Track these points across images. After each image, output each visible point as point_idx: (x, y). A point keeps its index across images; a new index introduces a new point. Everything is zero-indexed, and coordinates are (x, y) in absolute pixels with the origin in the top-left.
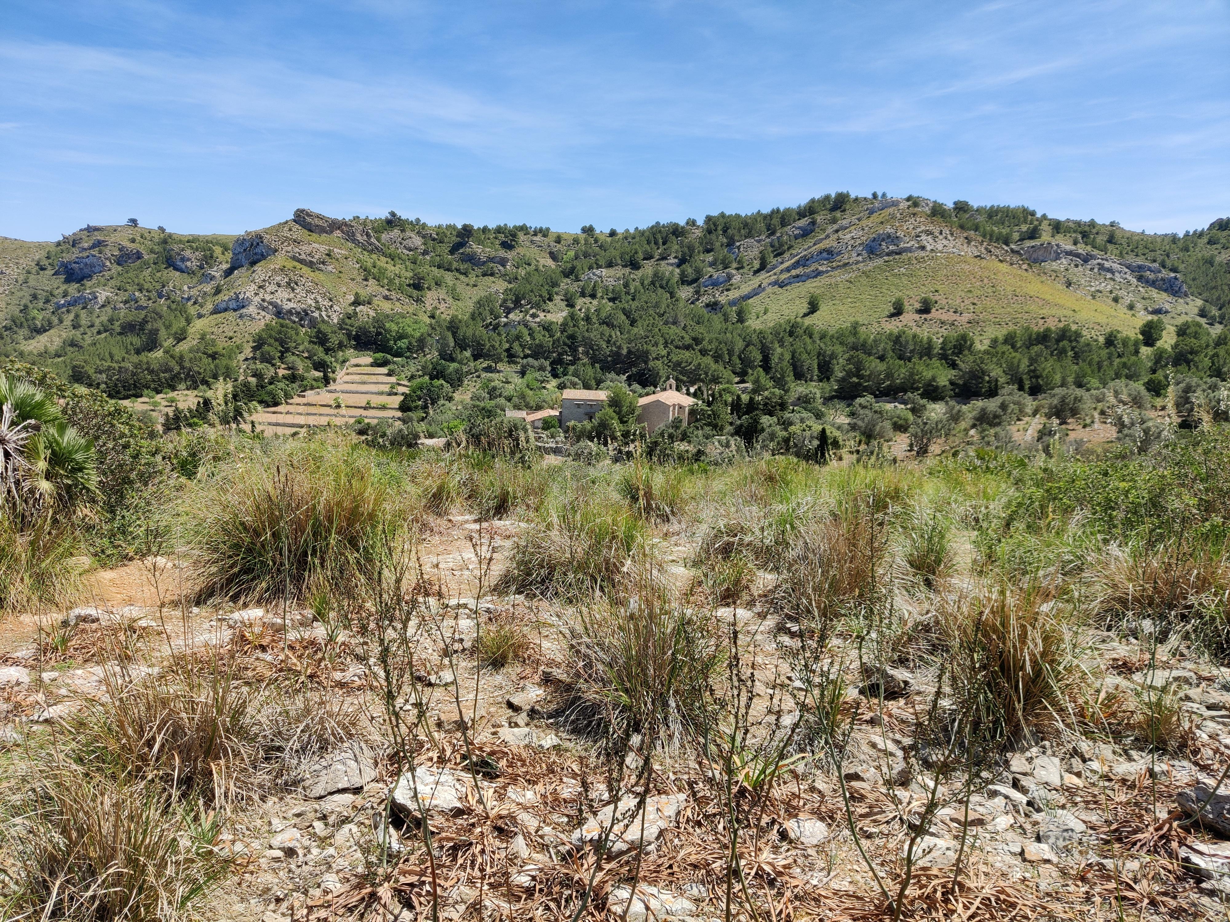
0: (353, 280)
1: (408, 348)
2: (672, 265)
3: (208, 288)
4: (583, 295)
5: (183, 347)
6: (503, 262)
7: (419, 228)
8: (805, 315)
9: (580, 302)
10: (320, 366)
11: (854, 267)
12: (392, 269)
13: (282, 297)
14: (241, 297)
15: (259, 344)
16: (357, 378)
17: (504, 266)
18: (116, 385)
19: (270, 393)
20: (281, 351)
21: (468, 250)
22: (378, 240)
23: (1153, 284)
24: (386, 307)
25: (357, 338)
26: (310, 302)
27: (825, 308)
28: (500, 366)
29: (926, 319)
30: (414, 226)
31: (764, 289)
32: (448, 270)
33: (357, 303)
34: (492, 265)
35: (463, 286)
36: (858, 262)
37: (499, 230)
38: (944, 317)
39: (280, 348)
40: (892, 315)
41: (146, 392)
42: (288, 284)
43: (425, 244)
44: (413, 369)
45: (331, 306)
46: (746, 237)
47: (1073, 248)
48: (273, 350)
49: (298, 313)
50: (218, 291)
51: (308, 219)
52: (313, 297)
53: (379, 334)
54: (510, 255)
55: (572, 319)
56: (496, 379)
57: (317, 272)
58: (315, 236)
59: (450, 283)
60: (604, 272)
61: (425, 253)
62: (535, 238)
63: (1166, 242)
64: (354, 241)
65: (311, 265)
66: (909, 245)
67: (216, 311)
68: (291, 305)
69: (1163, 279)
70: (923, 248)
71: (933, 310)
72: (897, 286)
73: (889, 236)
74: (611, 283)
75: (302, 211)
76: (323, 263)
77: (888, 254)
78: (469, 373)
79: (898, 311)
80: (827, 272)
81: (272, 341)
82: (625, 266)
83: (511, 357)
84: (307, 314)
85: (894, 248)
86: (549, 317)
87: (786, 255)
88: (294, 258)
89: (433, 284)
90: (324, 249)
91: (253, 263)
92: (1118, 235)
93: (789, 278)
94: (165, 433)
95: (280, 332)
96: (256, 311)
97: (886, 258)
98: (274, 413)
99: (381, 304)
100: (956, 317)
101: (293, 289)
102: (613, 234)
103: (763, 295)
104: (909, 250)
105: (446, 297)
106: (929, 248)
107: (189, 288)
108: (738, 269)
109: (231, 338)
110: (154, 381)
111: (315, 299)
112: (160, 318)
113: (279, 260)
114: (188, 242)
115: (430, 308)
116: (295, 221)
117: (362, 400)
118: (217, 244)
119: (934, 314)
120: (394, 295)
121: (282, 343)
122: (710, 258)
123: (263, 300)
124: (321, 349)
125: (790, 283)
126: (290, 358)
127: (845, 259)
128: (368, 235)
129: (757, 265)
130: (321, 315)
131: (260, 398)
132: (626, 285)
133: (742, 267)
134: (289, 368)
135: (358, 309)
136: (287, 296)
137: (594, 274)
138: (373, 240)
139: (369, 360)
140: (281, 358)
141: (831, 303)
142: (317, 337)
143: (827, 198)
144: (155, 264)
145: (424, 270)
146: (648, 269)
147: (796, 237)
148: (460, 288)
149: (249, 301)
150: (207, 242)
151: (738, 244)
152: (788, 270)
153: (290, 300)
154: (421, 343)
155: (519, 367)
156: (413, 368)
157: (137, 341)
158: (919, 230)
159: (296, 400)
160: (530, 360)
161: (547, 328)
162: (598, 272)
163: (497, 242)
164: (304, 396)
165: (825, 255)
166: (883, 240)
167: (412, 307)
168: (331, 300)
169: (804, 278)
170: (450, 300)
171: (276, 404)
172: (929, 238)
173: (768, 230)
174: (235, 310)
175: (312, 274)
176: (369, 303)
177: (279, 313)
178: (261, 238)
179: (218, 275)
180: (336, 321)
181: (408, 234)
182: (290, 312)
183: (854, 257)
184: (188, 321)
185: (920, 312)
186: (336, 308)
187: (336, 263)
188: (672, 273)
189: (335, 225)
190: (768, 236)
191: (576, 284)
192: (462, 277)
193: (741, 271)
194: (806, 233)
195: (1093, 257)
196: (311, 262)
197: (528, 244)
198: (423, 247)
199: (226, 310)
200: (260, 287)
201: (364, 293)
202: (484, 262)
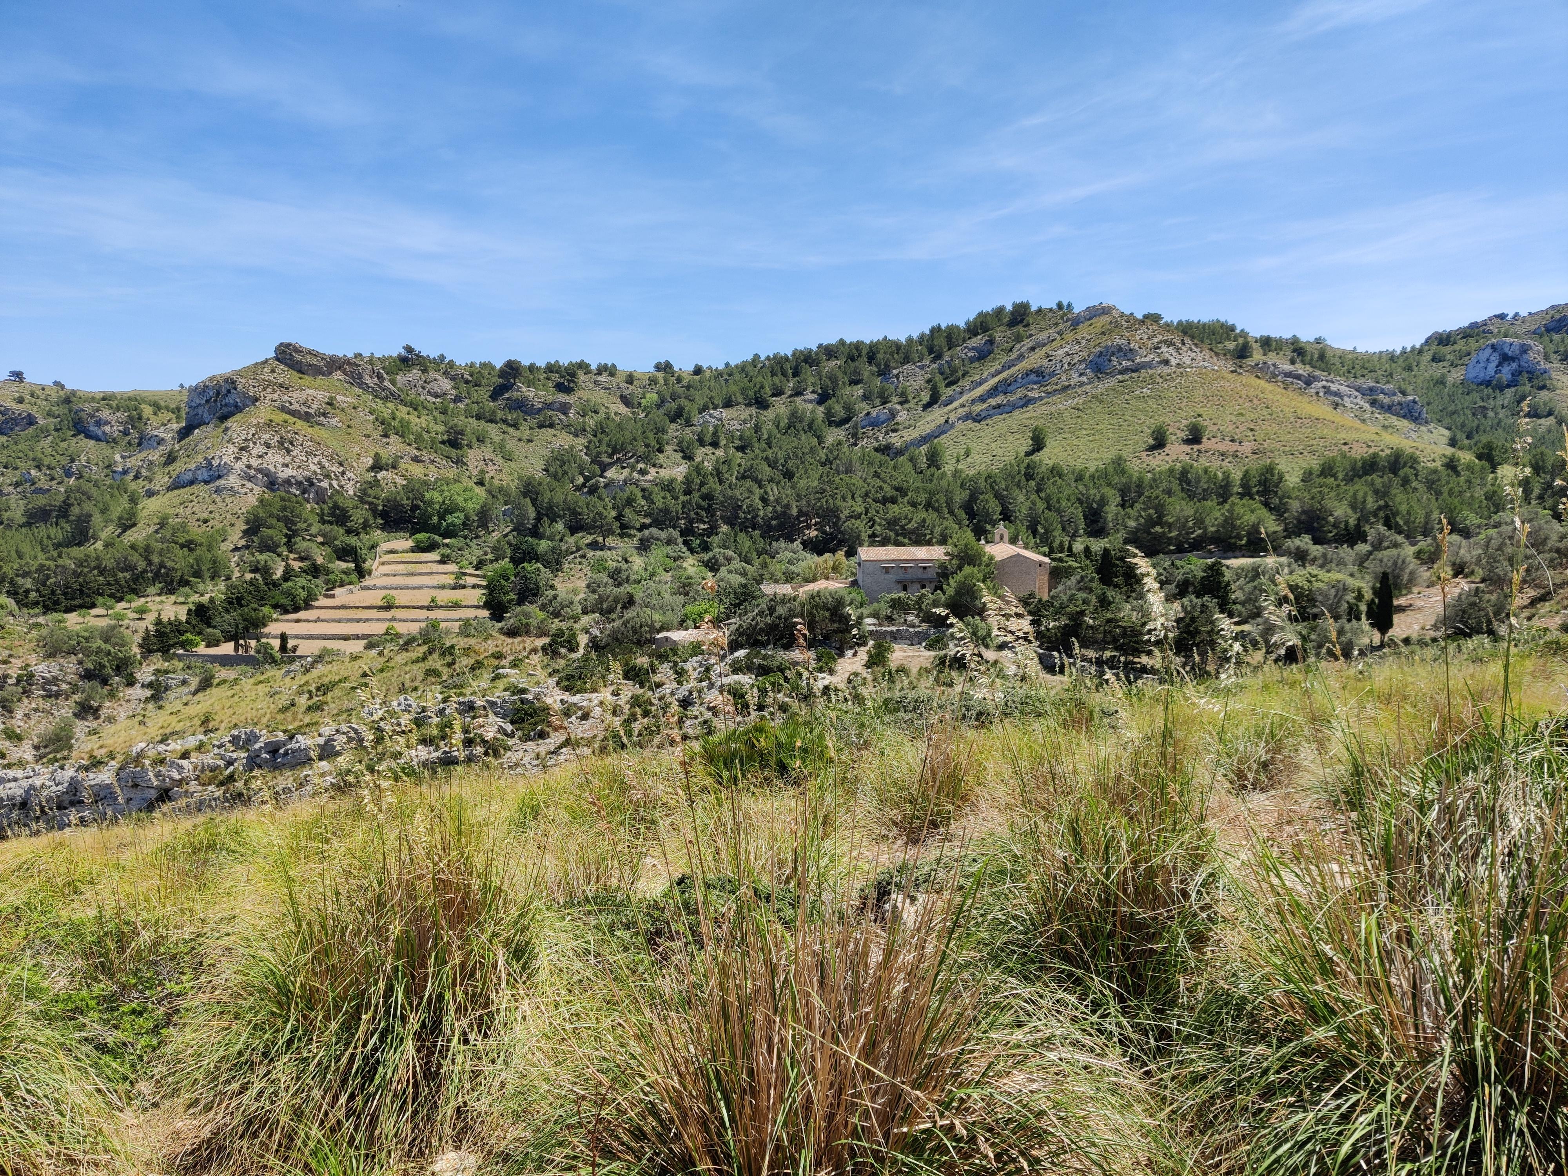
0: (368, 436)
1: (464, 524)
2: (810, 401)
3: (156, 455)
4: (701, 442)
5: (135, 536)
6: (564, 409)
7: (448, 369)
8: (1028, 454)
9: (700, 453)
10: (345, 553)
11: (1079, 391)
12: (418, 422)
13: (275, 461)
14: (215, 463)
15: (253, 527)
16: (401, 568)
17: (565, 414)
18: (53, 592)
19: (288, 594)
20: (286, 535)
21: (516, 394)
22: (393, 383)
23: (1389, 409)
24: (417, 471)
25: (384, 515)
26: (313, 467)
27: (1054, 444)
28: (610, 541)
29: (1199, 451)
30: (438, 364)
31: (953, 426)
32: (491, 421)
33: (377, 467)
34: (550, 413)
35: (515, 442)
36: (1082, 384)
37: (551, 369)
38: (1222, 447)
39: (285, 531)
40: (1152, 448)
41: (100, 600)
42: (281, 443)
43: (456, 388)
44: (479, 553)
45: (343, 473)
46: (903, 364)
47: (1292, 368)
48: (276, 533)
49: (299, 484)
50: (171, 459)
51: (298, 357)
52: (316, 460)
53: (415, 507)
54: (570, 399)
55: (699, 474)
56: (611, 559)
57: (317, 428)
58: (308, 379)
59: (497, 439)
60: (725, 413)
61: (457, 399)
62: (599, 378)
63: (1384, 360)
64: (361, 385)
65: (307, 417)
66: (1147, 359)
67: (176, 485)
68: (288, 472)
69: (1400, 404)
70: (1166, 362)
71: (1204, 440)
72: (1144, 411)
73: (1120, 349)
74: (735, 426)
75: (288, 345)
76: (324, 415)
77: (1121, 373)
78: (569, 552)
79: (1159, 443)
80: (1041, 398)
81: (274, 521)
82: (748, 405)
83: (624, 530)
84: (312, 484)
85: (1129, 363)
86: (665, 474)
87: (965, 383)
88: (283, 409)
89: (474, 440)
90: (322, 396)
91: (224, 418)
92: (1329, 354)
93: (987, 409)
94: (144, 658)
95: (284, 509)
96: (239, 482)
97: (1120, 377)
98: (298, 621)
99: (410, 468)
100: (1235, 447)
101: (288, 451)
102: (698, 371)
103: (952, 433)
104: (1148, 365)
105: (493, 457)
106: (1173, 362)
107: (123, 457)
108: (901, 403)
109: (206, 521)
110: (109, 584)
111: (319, 463)
112: (89, 498)
113: (263, 412)
114: (104, 399)
115: (475, 472)
116: (277, 359)
117: (424, 598)
118: (144, 401)
119: (1206, 444)
120: (426, 456)
121: (288, 522)
122: (859, 391)
123: (249, 467)
124: (341, 531)
125: (990, 416)
126: (302, 545)
127: (1063, 380)
128: (380, 377)
129: (926, 397)
130: (331, 485)
131: (274, 602)
132: (757, 428)
133: (907, 401)
134: (301, 559)
135: (379, 476)
136: (281, 460)
137: (711, 416)
138: (386, 383)
139: (410, 543)
140: (290, 545)
141: (1059, 437)
142: (332, 514)
143: (1000, 311)
144: (57, 430)
145: (460, 421)
146: (780, 408)
147: (972, 360)
148: (511, 445)
149: (229, 469)
150: (130, 399)
151: (895, 372)
152: (982, 399)
153: (287, 466)
154: (484, 518)
155: (636, 541)
156: (475, 552)
157: (57, 533)
158: (1156, 340)
159: (323, 601)
160: (654, 531)
161: (668, 486)
162: (716, 413)
163: (550, 384)
164: (333, 596)
165: (1033, 377)
166: (1113, 354)
167: (452, 472)
168: (341, 464)
169: (1007, 409)
170: (499, 460)
171: (297, 609)
172: (1171, 349)
173: (930, 353)
174: (207, 482)
175: (310, 430)
176: (394, 467)
177: (272, 484)
178: (233, 382)
179: (168, 436)
180: (351, 493)
181: (432, 375)
182: (288, 482)
183: (1075, 379)
184: (133, 500)
185: (1188, 442)
186: (349, 474)
187: (342, 415)
188: (813, 411)
189: (334, 364)
190: (934, 361)
191: (688, 430)
192: (511, 430)
193: (906, 406)
194: (982, 356)
195: (1316, 379)
196: (307, 413)
197: (591, 386)
198: (454, 392)
199: (192, 483)
200: (242, 449)
201: (386, 454)
202: (539, 411)
